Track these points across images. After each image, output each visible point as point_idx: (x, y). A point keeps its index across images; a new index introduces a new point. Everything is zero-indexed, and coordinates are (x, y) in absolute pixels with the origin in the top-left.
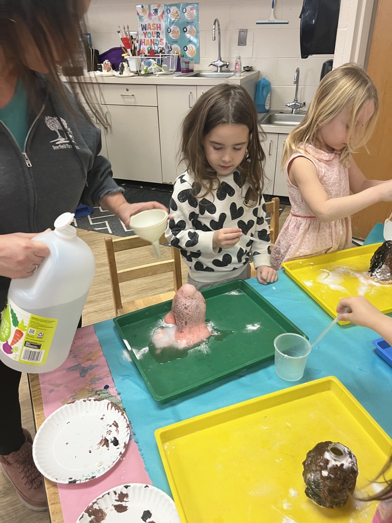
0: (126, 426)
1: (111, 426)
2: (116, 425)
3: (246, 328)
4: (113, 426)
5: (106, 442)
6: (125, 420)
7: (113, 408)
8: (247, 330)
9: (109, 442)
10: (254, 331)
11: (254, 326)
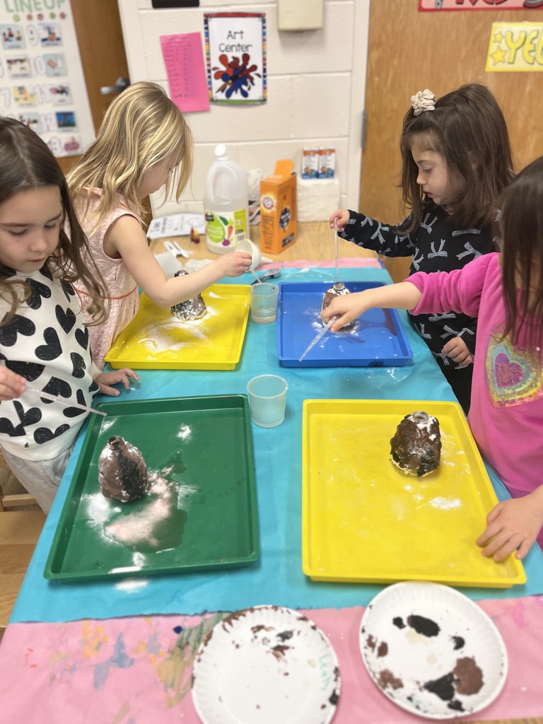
0: (273, 611)
1: (256, 637)
2: (260, 628)
3: (181, 438)
4: (257, 634)
5: (279, 650)
6: (264, 610)
7: (234, 621)
8: (186, 439)
9: (281, 644)
10: (191, 434)
11: (183, 431)
